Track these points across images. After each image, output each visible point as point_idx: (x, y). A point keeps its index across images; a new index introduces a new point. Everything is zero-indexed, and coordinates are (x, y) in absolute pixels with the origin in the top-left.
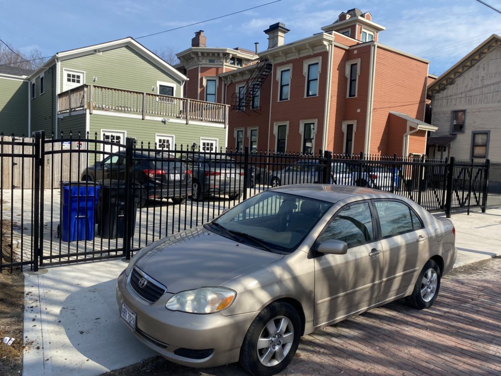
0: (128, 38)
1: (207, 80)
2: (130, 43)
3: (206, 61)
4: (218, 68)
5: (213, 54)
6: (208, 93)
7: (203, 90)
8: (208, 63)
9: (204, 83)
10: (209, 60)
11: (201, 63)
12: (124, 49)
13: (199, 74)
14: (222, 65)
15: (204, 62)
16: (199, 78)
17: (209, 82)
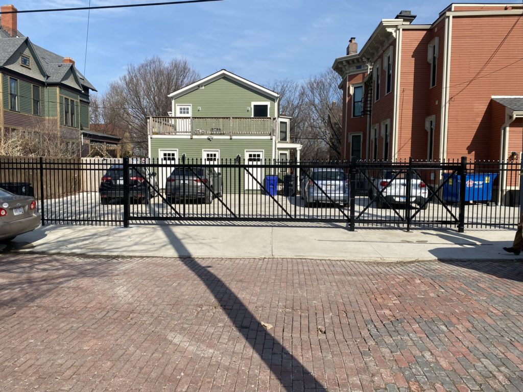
0: (222, 70)
1: (355, 88)
2: (224, 74)
3: (353, 69)
4: (365, 73)
5: (358, 60)
6: (355, 101)
7: (351, 99)
8: (355, 70)
9: (352, 92)
10: (357, 67)
11: (348, 72)
12: (222, 80)
13: (348, 83)
14: (367, 69)
15: (351, 69)
16: (347, 87)
17: (357, 90)
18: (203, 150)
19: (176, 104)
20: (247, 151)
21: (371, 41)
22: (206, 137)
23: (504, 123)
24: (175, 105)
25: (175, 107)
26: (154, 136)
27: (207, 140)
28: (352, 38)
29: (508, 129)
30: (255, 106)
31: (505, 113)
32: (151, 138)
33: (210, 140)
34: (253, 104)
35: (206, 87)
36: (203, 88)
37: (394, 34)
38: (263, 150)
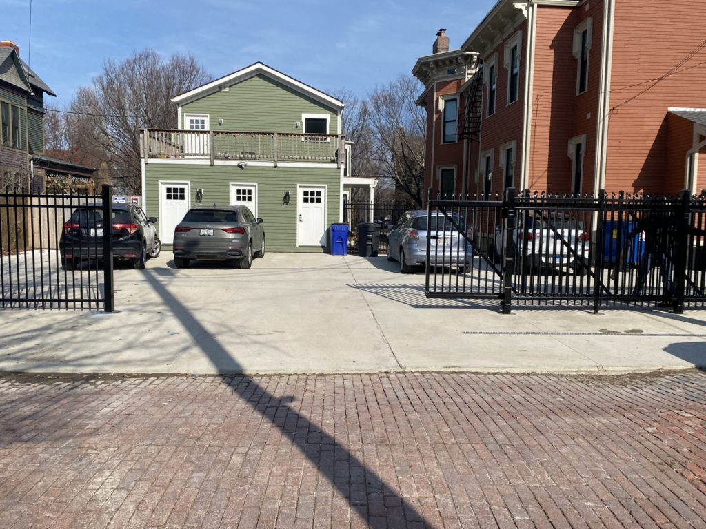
0: (257, 63)
1: (445, 101)
2: (259, 69)
3: (444, 74)
4: (460, 79)
5: (451, 60)
6: (446, 120)
7: (440, 116)
8: (446, 75)
9: (441, 107)
10: (448, 71)
11: (436, 77)
12: (256, 78)
13: (435, 93)
14: (465, 74)
15: (441, 75)
16: (435, 99)
17: (449, 104)
18: (230, 183)
19: (185, 114)
20: (300, 187)
21: (485, 24)
22: (235, 163)
23: (691, 147)
24: (183, 115)
25: (183, 118)
26: (151, 161)
27: (238, 168)
28: (441, 30)
29: (697, 155)
30: (307, 120)
31: (692, 132)
32: (146, 164)
33: (243, 169)
34: (305, 116)
35: (231, 88)
36: (227, 89)
37: (525, 13)
38: (326, 186)
